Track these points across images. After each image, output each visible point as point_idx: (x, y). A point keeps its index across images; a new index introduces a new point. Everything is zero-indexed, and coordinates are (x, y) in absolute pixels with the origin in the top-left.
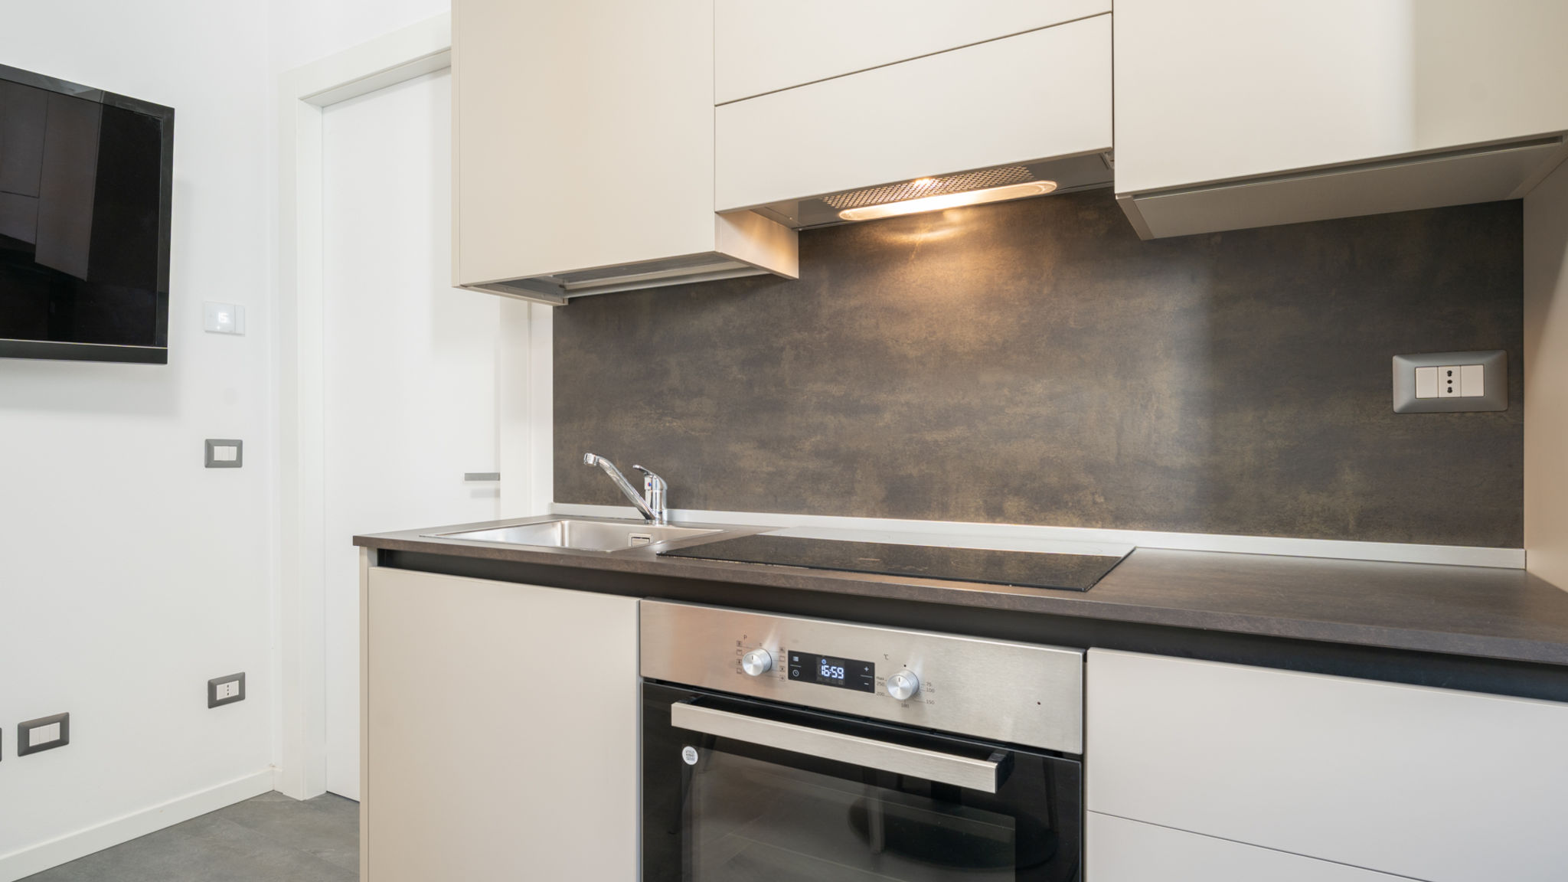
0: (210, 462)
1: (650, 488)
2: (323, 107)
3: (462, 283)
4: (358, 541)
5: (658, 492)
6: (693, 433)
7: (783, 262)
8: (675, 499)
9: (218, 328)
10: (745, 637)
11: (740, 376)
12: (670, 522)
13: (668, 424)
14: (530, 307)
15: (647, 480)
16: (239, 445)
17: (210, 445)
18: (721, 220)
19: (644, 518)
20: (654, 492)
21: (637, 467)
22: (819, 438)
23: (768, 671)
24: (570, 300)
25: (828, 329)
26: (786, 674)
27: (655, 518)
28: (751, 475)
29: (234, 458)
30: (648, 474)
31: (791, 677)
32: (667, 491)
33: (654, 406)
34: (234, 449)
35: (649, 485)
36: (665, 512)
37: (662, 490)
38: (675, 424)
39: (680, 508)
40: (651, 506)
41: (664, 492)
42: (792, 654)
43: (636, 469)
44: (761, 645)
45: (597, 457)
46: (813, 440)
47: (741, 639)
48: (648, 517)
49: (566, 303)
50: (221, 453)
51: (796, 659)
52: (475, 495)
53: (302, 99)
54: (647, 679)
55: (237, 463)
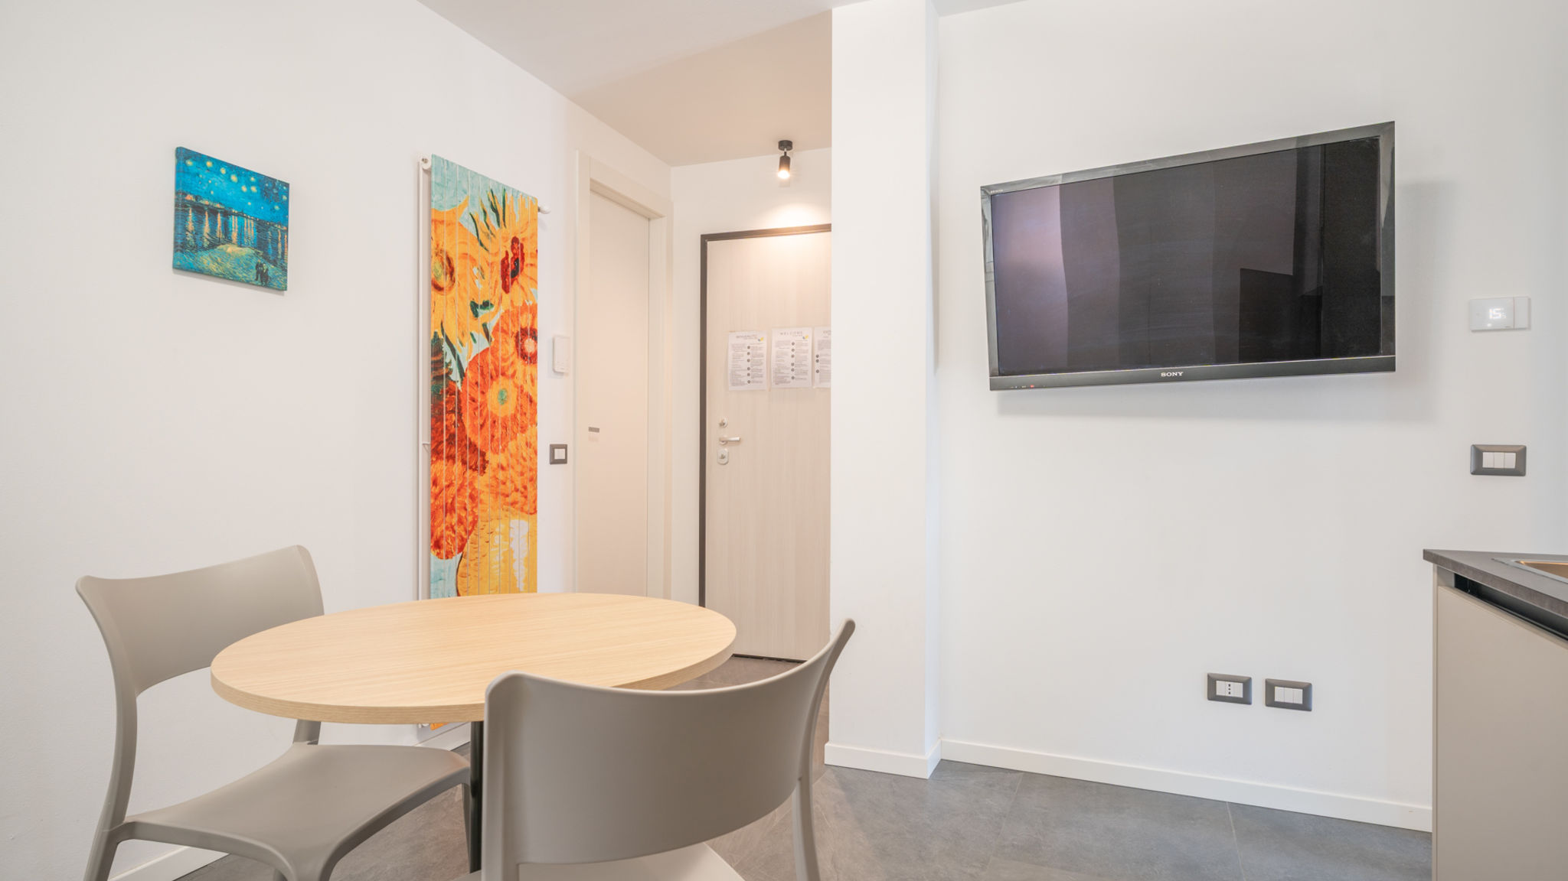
0: (1479, 470)
9: (1489, 325)
17: (1478, 451)
29: (1512, 465)
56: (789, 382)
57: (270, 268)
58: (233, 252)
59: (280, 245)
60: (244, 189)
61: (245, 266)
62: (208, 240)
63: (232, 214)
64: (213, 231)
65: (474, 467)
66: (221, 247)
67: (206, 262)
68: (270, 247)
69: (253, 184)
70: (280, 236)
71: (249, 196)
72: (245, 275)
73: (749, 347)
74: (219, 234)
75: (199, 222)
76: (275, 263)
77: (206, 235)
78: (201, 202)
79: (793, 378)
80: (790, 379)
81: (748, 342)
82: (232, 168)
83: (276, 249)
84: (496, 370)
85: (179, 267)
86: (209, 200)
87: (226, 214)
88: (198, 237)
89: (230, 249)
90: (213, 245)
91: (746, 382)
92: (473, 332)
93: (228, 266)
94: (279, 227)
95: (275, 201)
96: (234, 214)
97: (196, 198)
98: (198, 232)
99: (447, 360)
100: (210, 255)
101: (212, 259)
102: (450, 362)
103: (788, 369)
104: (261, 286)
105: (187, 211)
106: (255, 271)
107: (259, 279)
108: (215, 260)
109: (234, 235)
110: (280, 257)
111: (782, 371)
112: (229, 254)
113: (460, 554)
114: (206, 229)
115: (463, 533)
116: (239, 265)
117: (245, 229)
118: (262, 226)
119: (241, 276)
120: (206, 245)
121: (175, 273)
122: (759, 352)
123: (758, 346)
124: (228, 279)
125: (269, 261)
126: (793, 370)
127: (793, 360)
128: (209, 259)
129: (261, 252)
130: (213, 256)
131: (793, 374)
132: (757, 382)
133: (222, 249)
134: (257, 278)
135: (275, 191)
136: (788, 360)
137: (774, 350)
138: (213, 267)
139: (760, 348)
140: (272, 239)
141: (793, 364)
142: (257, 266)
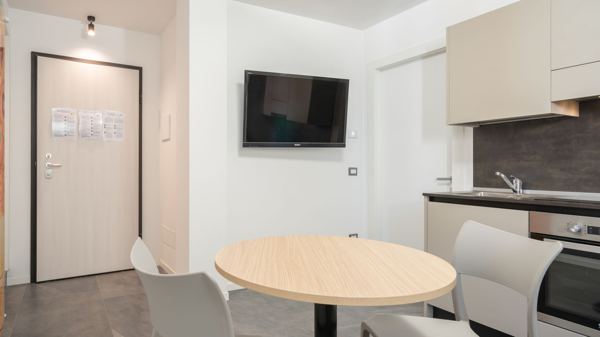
0: (350, 174)
1: (515, 183)
2: (381, 70)
3: (450, 124)
4: (424, 194)
5: (519, 184)
6: (532, 166)
7: (573, 113)
8: (524, 186)
9: (352, 136)
10: (570, 222)
11: (552, 148)
12: (522, 194)
13: (521, 163)
14: (464, 128)
15: (514, 181)
16: (356, 169)
17: (350, 169)
18: (553, 103)
19: (512, 192)
20: (517, 184)
21: (512, 176)
22: (588, 167)
23: (579, 231)
24: (480, 126)
25: (592, 133)
26: (587, 232)
27: (517, 192)
28: (557, 179)
29: (355, 173)
30: (515, 179)
31: (588, 233)
32: (522, 184)
33: (515, 158)
34: (356, 170)
35: (515, 182)
36: (521, 190)
37: (520, 183)
38: (524, 163)
39: (526, 189)
40: (516, 188)
41: (521, 184)
42: (589, 227)
43: (511, 177)
44: (577, 224)
45: (500, 173)
46: (585, 168)
47: (569, 222)
48: (515, 191)
49: (479, 127)
50: (353, 172)
51: (591, 228)
52: (439, 184)
53: (376, 69)
54: (531, 233)
55: (356, 174)
56: (90, 137)
73: (65, 117)
79: (92, 135)
80: (90, 135)
81: (65, 114)
91: (64, 135)
103: (89, 130)
111: (86, 131)
122: (72, 120)
123: (71, 117)
126: (92, 131)
127: (92, 126)
131: (92, 133)
132: (71, 135)
136: (89, 126)
137: (81, 120)
139: (73, 118)
141: (92, 128)
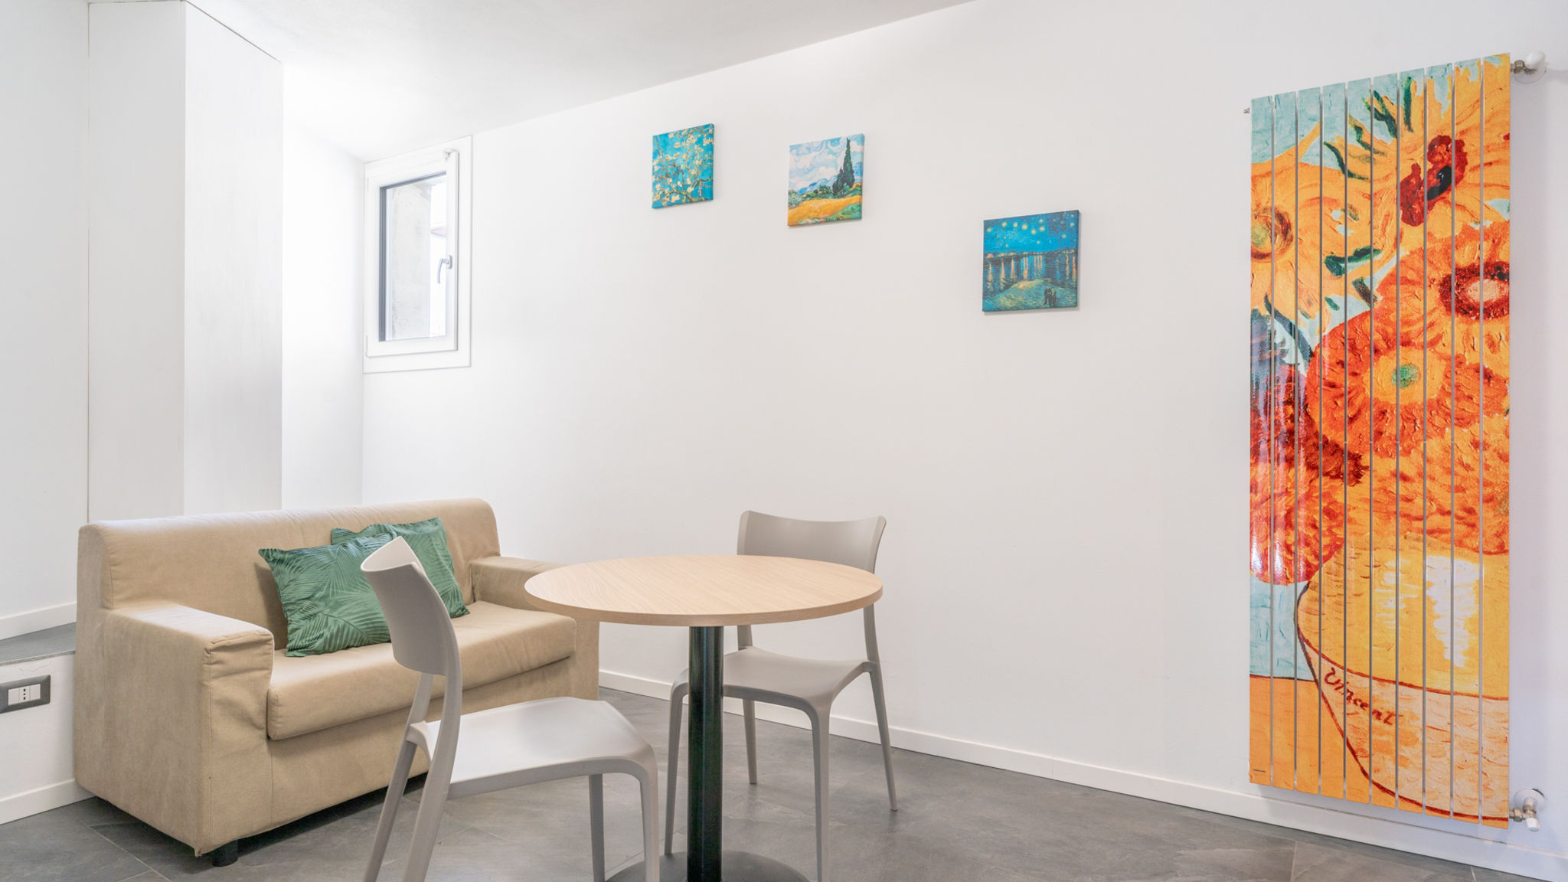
57: (1058, 291)
58: (1024, 287)
59: (1067, 268)
60: (1034, 232)
61: (1035, 296)
62: (1004, 283)
63: (1023, 256)
64: (1008, 275)
65: (1334, 474)
66: (1014, 285)
67: (1002, 300)
68: (1058, 272)
69: (1041, 225)
70: (1068, 260)
71: (1039, 236)
72: (1034, 302)
74: (1013, 276)
75: (997, 272)
76: (1062, 285)
77: (1002, 280)
78: (999, 256)
82: (1021, 220)
83: (1063, 273)
84: (1386, 339)
85: (987, 310)
86: (1004, 252)
87: (1018, 258)
88: (996, 284)
89: (1021, 285)
90: (1007, 287)
92: (1330, 297)
93: (1020, 299)
94: (1067, 252)
95: (1063, 231)
96: (1026, 256)
97: (994, 254)
98: (996, 280)
99: (1278, 340)
100: (1005, 296)
101: (1007, 297)
102: (1283, 343)
104: (1051, 307)
105: (988, 267)
106: (1043, 297)
107: (1048, 303)
108: (1009, 298)
109: (1025, 273)
110: (1068, 278)
112: (1021, 290)
113: (1306, 582)
114: (1003, 275)
115: (1311, 559)
116: (1029, 296)
117: (1035, 265)
118: (1049, 258)
119: (1031, 304)
120: (1002, 288)
121: (986, 314)
124: (1021, 309)
125: (1058, 285)
128: (1005, 298)
129: (1049, 279)
130: (1008, 295)
133: (1015, 287)
134: (1046, 301)
135: (1062, 222)
138: (1008, 303)
140: (1060, 265)
142: (1045, 293)
